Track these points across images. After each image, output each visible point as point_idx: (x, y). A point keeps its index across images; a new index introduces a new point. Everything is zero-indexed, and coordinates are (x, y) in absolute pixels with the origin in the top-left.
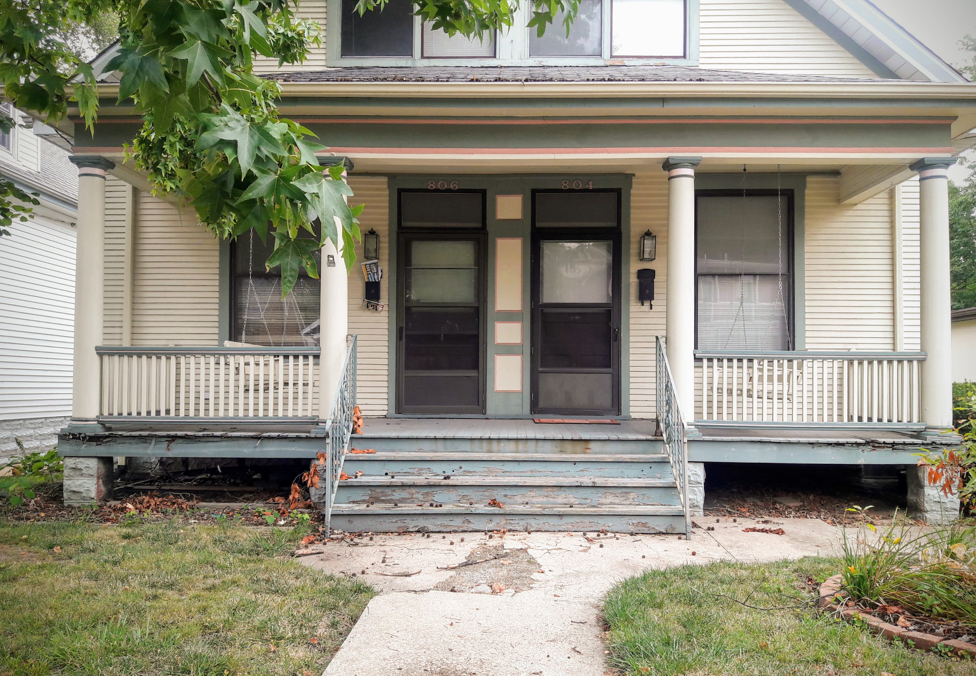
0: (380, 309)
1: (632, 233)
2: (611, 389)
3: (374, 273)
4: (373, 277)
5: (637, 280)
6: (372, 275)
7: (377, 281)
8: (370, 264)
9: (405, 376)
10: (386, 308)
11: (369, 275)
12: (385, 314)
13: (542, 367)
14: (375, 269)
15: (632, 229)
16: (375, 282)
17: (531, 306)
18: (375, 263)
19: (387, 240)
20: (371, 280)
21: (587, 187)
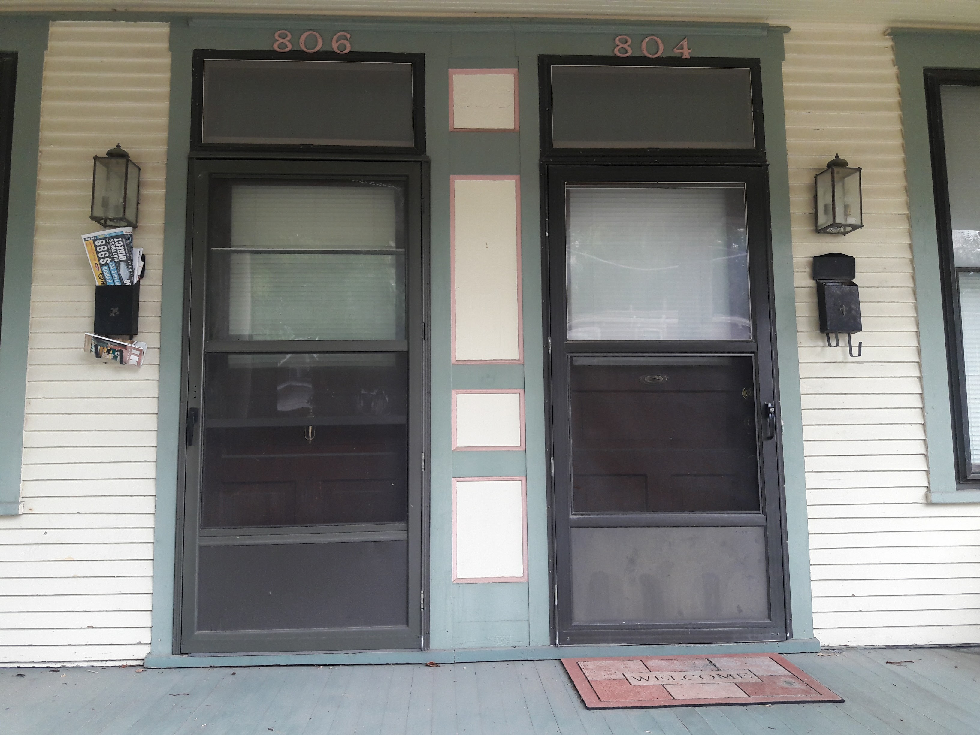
0: (134, 359)
1: (791, 168)
2: (763, 566)
3: (118, 264)
4: (114, 272)
5: (811, 283)
6: (113, 266)
7: (127, 282)
8: (107, 239)
9: (201, 547)
10: (153, 357)
11: (105, 268)
12: (152, 373)
13: (579, 509)
14: (121, 251)
15: (792, 156)
16: (123, 287)
17: (545, 349)
18: (122, 236)
19: (161, 178)
20: (110, 282)
21: (677, 52)
